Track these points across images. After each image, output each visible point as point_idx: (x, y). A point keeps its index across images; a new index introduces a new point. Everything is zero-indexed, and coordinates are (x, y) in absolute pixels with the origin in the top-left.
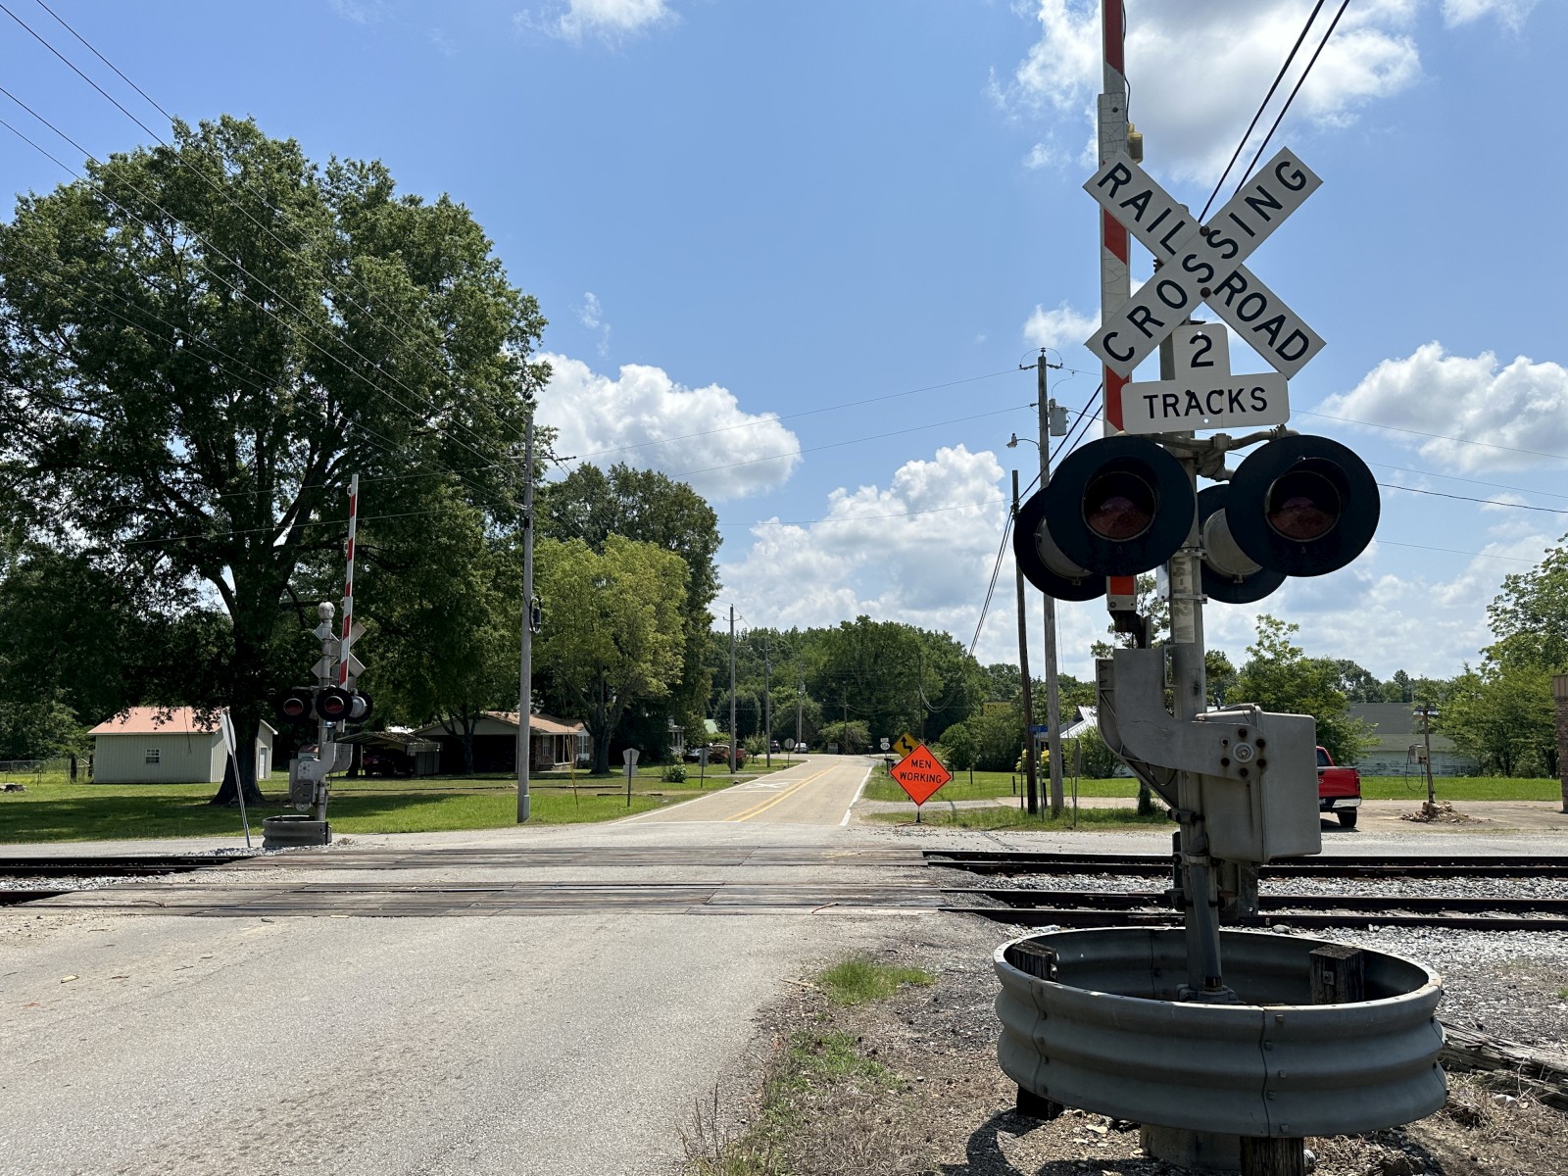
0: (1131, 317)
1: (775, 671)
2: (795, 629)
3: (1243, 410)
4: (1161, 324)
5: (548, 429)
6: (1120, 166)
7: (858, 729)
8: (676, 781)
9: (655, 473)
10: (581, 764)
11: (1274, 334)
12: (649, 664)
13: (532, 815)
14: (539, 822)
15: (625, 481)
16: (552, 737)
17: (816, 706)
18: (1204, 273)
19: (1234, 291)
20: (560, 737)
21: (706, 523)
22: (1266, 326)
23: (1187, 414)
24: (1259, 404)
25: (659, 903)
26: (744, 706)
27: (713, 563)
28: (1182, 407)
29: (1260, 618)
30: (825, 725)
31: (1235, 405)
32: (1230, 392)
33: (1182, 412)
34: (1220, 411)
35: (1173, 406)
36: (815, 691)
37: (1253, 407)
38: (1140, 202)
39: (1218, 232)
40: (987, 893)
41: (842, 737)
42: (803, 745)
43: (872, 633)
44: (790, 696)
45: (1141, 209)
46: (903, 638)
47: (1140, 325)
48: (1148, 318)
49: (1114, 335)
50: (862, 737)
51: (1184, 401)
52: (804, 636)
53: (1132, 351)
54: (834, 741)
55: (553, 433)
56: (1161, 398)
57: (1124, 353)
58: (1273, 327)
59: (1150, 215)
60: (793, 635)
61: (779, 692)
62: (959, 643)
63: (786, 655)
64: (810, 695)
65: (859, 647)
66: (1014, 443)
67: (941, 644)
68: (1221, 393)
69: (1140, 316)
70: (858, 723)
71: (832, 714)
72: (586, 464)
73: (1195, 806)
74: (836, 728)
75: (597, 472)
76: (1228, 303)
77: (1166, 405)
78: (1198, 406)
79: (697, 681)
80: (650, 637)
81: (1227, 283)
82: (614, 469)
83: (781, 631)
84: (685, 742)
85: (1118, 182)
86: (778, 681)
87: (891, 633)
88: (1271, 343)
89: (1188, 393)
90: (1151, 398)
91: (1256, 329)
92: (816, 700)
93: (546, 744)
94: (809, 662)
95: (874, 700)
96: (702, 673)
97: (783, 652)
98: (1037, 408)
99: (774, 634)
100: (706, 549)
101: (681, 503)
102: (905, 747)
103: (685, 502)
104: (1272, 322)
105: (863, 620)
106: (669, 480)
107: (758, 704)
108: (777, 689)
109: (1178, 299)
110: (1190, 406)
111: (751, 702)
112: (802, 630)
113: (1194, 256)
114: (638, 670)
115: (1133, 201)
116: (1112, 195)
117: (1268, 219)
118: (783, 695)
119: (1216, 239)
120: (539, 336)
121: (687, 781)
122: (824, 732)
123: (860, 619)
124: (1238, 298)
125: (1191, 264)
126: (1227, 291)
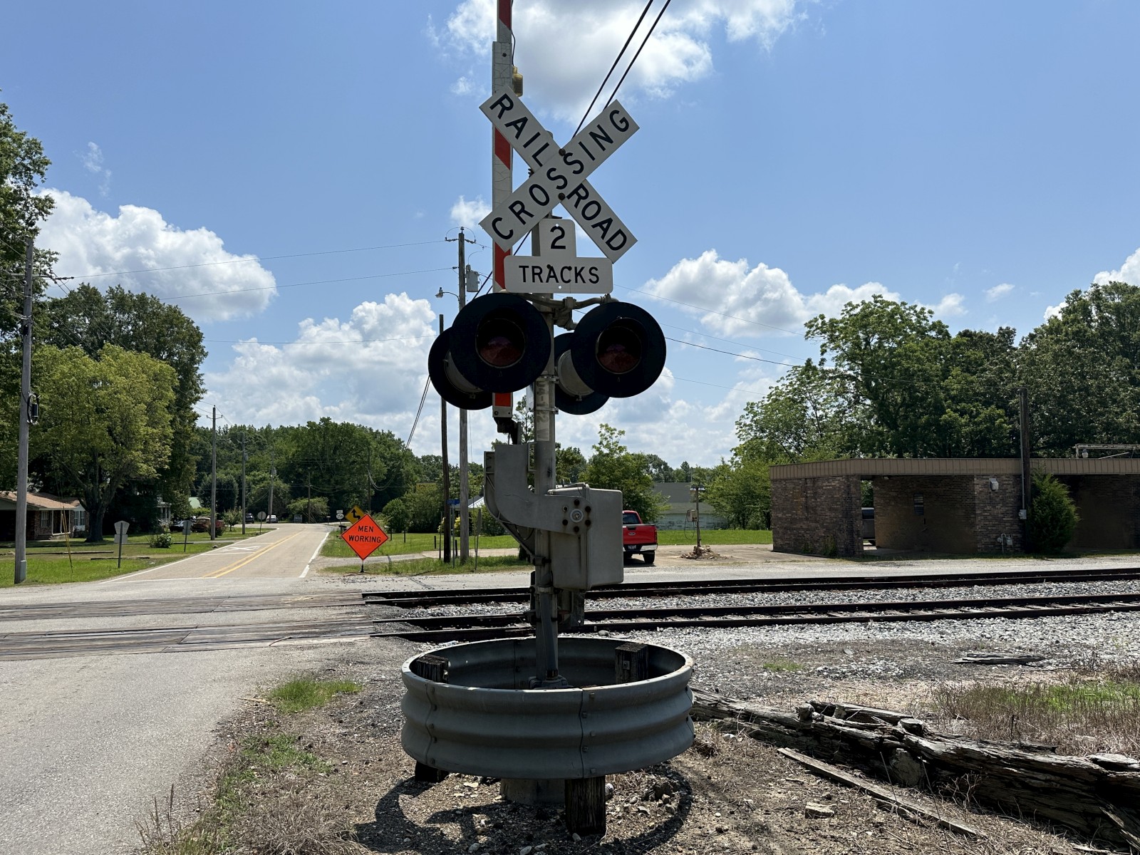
0: (511, 208)
1: (252, 459)
3: (584, 282)
4: (531, 216)
5: (49, 253)
6: (506, 96)
7: (319, 503)
8: (162, 547)
9: (148, 296)
10: (77, 534)
11: (605, 231)
12: (140, 453)
13: (28, 577)
14: (35, 582)
15: (121, 302)
16: (50, 512)
17: (285, 487)
18: (561, 182)
19: (580, 198)
20: (57, 512)
21: (193, 339)
22: (600, 225)
23: (547, 281)
24: (594, 279)
25: (139, 645)
26: (224, 487)
27: (199, 372)
28: (545, 275)
29: (602, 426)
30: (292, 501)
31: (579, 278)
32: (576, 268)
33: (544, 279)
34: (569, 281)
35: (539, 274)
36: (284, 474)
37: (590, 280)
38: (519, 125)
39: (571, 154)
40: (408, 621)
41: (306, 510)
42: (273, 517)
43: (332, 431)
44: (263, 479)
45: (520, 130)
46: (356, 435)
47: (517, 214)
48: (523, 210)
49: (500, 219)
50: (322, 509)
51: (546, 272)
52: (277, 432)
53: (511, 232)
54: (299, 513)
55: (53, 256)
56: (530, 268)
57: (507, 234)
58: (605, 226)
59: (525, 136)
60: (267, 432)
61: (254, 476)
62: (399, 439)
63: (261, 446)
64: (281, 478)
65: (321, 441)
66: (441, 294)
67: (386, 440)
68: (570, 268)
69: (518, 208)
70: (320, 499)
71: (298, 492)
72: (86, 284)
73: (545, 554)
74: (301, 503)
75: (95, 292)
76: (576, 206)
77: (534, 274)
78: (555, 276)
79: (183, 466)
80: (141, 430)
81: (576, 191)
82: (112, 291)
83: (258, 428)
84: (171, 516)
85: (504, 108)
86: (254, 467)
87: (347, 431)
88: (603, 237)
89: (549, 266)
90: (524, 267)
91: (594, 226)
92: (285, 482)
93: (44, 518)
94: (280, 452)
95: (333, 482)
96: (187, 460)
97: (259, 444)
98: (457, 270)
99: (251, 430)
100: (193, 360)
101: (171, 321)
102: (355, 516)
103: (175, 321)
104: (604, 222)
105: (325, 421)
106: (161, 303)
107: (236, 485)
108: (252, 473)
109: (543, 200)
110: (549, 276)
111: (230, 484)
112: (275, 427)
113: (554, 170)
114: (130, 457)
115: (514, 124)
116: (500, 116)
117: (604, 149)
118: (258, 478)
119: (569, 159)
120: (42, 174)
121: (172, 546)
122: (291, 506)
123: (323, 420)
124: (583, 203)
125: (553, 174)
126: (575, 197)
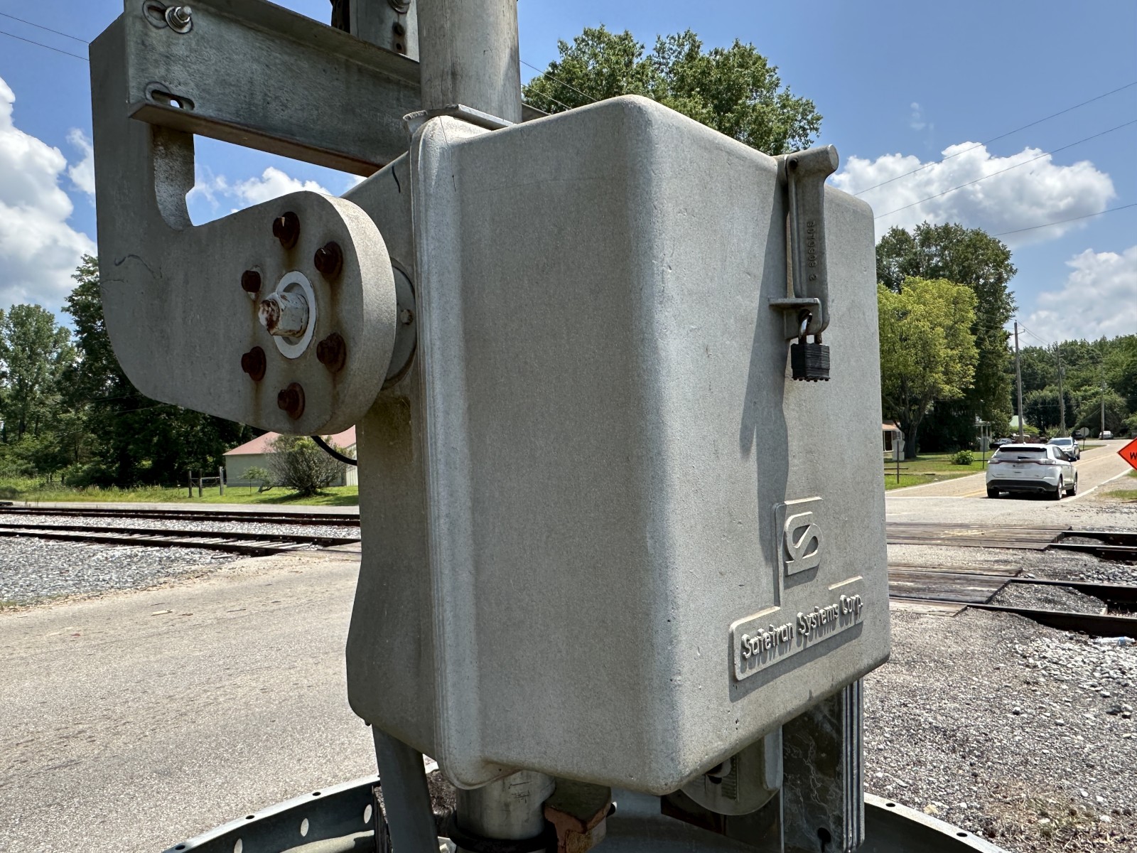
2: (1104, 339)
8: (962, 464)
12: (941, 375)
15: (927, 236)
17: (1120, 400)
26: (1049, 403)
30: (1130, 415)
36: (1118, 386)
44: (1095, 394)
52: (1113, 344)
60: (1102, 345)
61: (1085, 391)
63: (1095, 361)
64: (1117, 391)
72: (894, 227)
80: (941, 353)
82: (919, 228)
83: (1091, 341)
86: (1087, 382)
92: (1123, 395)
94: (1116, 364)
97: (1092, 358)
99: (1083, 344)
107: (1062, 401)
108: (1083, 388)
111: (1055, 401)
112: (1110, 338)
114: (932, 380)
118: (1089, 393)
121: (972, 463)
122: (1127, 421)
